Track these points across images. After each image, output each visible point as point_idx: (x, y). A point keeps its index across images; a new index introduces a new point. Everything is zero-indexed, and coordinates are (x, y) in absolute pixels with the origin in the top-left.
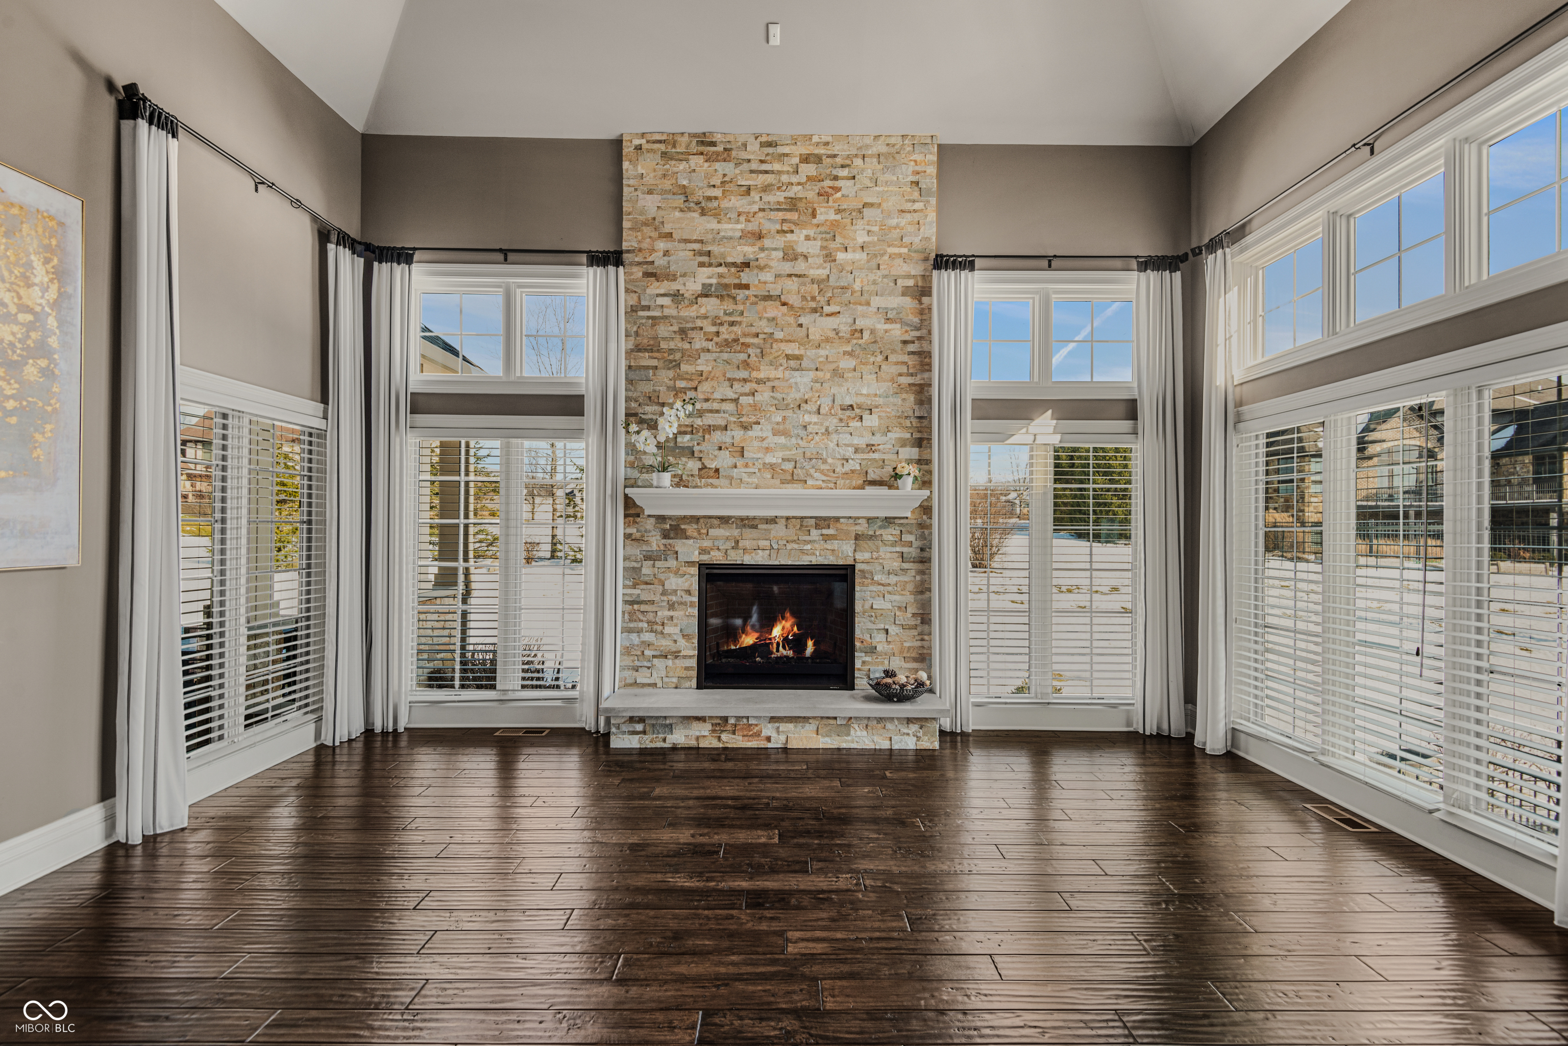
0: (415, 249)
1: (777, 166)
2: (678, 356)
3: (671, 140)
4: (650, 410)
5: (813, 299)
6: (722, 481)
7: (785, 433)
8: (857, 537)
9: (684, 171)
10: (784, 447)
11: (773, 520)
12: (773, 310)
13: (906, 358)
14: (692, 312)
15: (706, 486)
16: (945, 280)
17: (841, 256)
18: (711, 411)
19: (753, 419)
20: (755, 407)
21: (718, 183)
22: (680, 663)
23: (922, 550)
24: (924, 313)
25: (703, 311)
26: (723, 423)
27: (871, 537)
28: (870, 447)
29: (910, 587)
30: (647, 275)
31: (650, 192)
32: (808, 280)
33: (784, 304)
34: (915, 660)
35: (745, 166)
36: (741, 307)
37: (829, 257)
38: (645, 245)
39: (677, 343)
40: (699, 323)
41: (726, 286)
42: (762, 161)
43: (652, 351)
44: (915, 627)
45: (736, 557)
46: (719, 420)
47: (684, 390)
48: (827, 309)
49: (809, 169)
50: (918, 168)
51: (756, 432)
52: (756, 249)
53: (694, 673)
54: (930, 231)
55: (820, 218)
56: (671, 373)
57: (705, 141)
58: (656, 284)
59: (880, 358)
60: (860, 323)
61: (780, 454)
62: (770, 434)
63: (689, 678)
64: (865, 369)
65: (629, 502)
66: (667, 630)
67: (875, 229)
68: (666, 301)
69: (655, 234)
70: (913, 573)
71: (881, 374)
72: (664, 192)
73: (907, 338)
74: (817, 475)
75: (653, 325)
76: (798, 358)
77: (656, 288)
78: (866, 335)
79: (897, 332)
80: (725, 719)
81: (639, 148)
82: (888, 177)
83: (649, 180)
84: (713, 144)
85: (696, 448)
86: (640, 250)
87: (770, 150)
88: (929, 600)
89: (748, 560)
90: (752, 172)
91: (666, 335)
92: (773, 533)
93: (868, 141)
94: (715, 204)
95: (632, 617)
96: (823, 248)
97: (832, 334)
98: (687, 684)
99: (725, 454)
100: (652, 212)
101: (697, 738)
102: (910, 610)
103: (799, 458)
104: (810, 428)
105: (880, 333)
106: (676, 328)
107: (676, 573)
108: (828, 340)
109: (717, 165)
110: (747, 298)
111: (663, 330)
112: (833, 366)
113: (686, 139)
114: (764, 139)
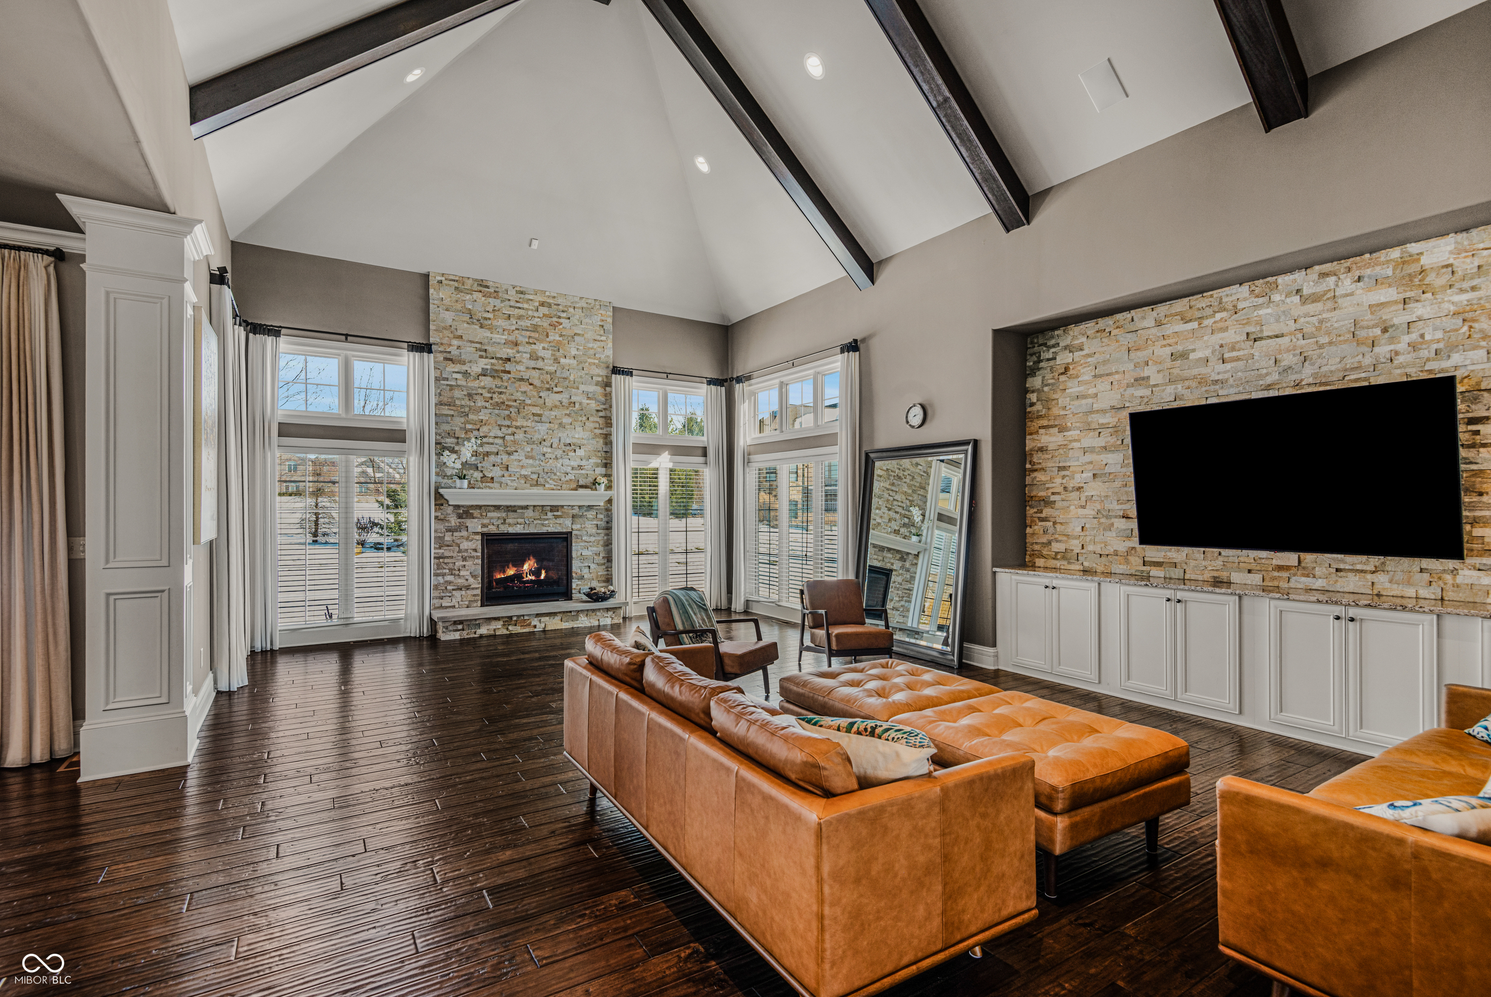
0: (281, 327)
1: (525, 306)
2: (467, 409)
3: (461, 280)
4: (450, 441)
5: (548, 383)
6: (496, 485)
7: (532, 458)
8: (573, 516)
9: (469, 300)
10: (532, 466)
11: (526, 507)
12: (525, 387)
13: (598, 419)
14: (476, 384)
15: (486, 487)
16: (616, 379)
17: (562, 360)
18: (488, 443)
19: (514, 449)
20: (514, 442)
21: (491, 310)
22: (470, 592)
23: (607, 522)
24: (608, 396)
25: (482, 384)
26: (496, 451)
27: (581, 516)
28: (580, 467)
29: (601, 543)
30: (446, 359)
31: (447, 310)
32: (544, 372)
33: (531, 384)
34: (604, 581)
35: (507, 303)
36: (506, 384)
37: (556, 361)
38: (445, 341)
39: (466, 402)
40: (480, 391)
41: (497, 371)
42: (517, 302)
43: (450, 405)
44: (604, 564)
45: (504, 529)
46: (493, 449)
47: (471, 430)
48: (555, 389)
49: (544, 310)
50: (603, 318)
51: (515, 456)
52: (514, 351)
53: (479, 598)
54: (609, 352)
55: (551, 338)
56: (463, 420)
57: (482, 284)
58: (453, 365)
59: (584, 418)
60: (574, 399)
61: (530, 470)
62: (524, 458)
63: (476, 601)
64: (577, 424)
65: (439, 496)
66: (462, 573)
67: (581, 348)
68: (459, 376)
69: (451, 336)
70: (603, 535)
71: (586, 427)
72: (457, 311)
73: (599, 408)
74: (551, 482)
75: (451, 390)
76: (540, 415)
77: (451, 368)
78: (577, 405)
79: (593, 405)
80: (511, 618)
81: (440, 282)
82: (587, 320)
83: (447, 302)
84: (487, 287)
85: (479, 465)
86: (442, 344)
87: (522, 296)
88: (611, 549)
89: (511, 530)
90: (511, 306)
91: (459, 396)
92: (526, 515)
93: (577, 299)
94: (490, 322)
95: (439, 566)
96: (552, 355)
97: (558, 404)
98: (475, 605)
99: (497, 469)
100: (450, 322)
101: (495, 630)
102: (602, 555)
103: (541, 472)
104: (547, 456)
105: (585, 405)
106: (465, 393)
107: (467, 539)
108: (556, 406)
109: (490, 300)
110: (509, 379)
111: (457, 393)
112: (559, 421)
113: (470, 281)
114: (518, 289)
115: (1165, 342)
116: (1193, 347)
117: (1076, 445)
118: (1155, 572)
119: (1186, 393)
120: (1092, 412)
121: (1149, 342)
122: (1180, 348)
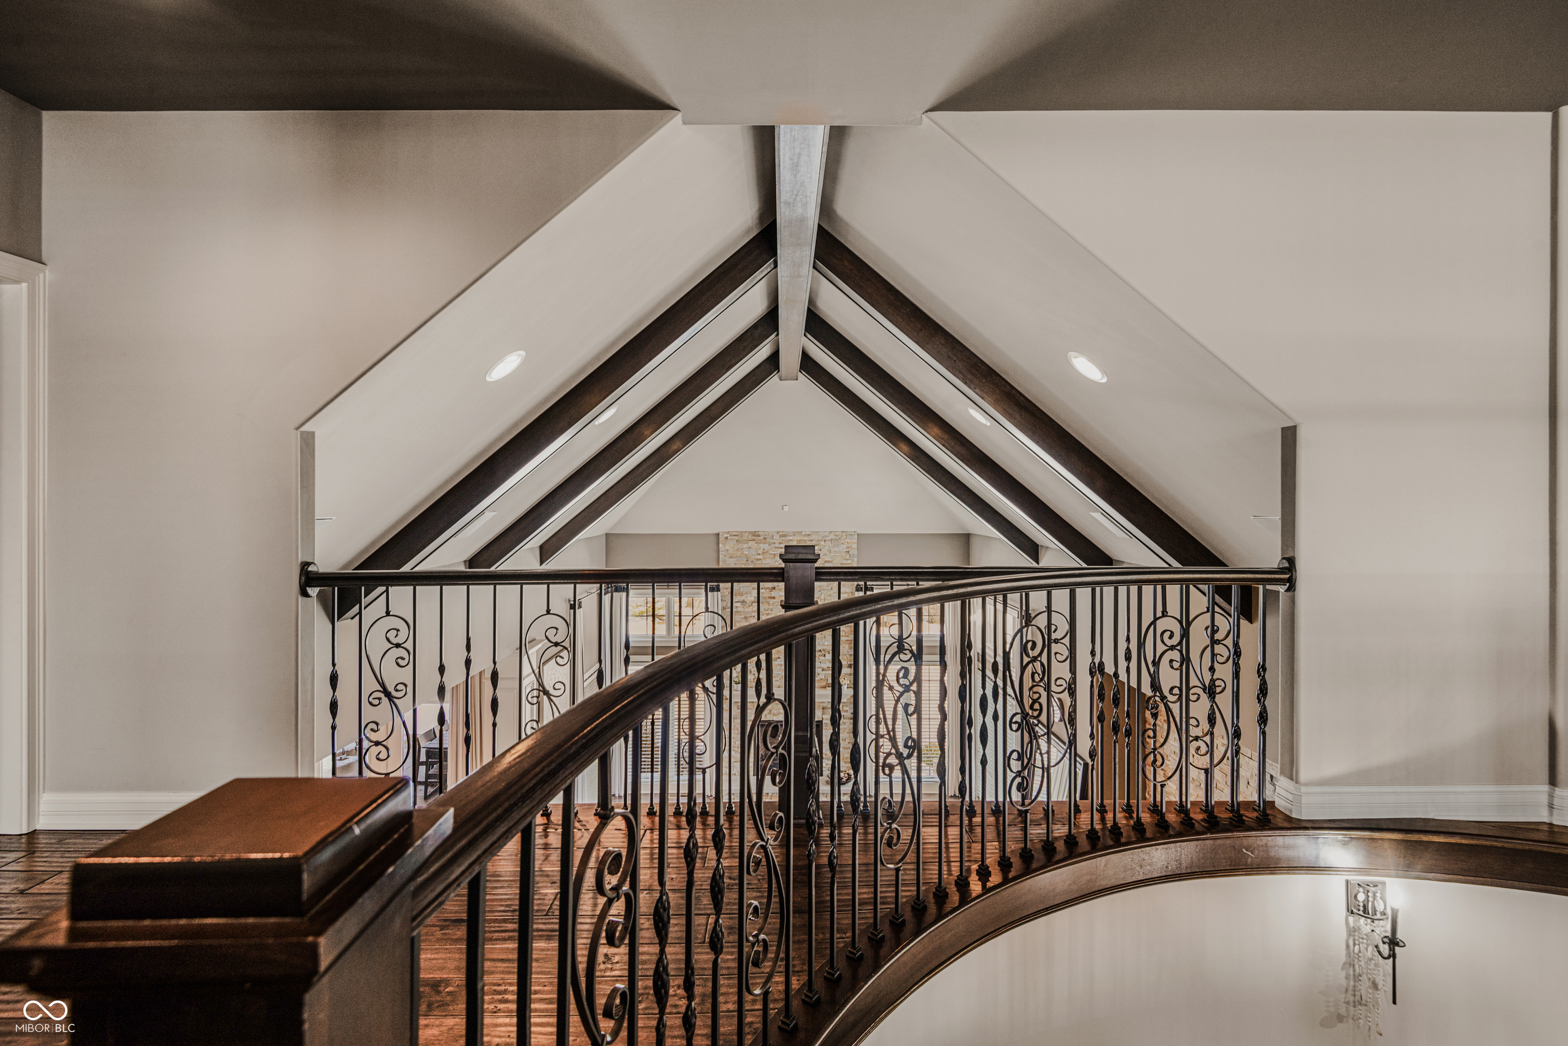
3: (740, 534)
8: (823, 708)
9: (746, 548)
14: (750, 609)
21: (761, 553)
25: (755, 609)
27: (830, 708)
31: (731, 557)
35: (773, 545)
36: (771, 607)
40: (753, 614)
41: (765, 598)
42: (780, 543)
50: (849, 545)
51: (779, 661)
57: (755, 534)
68: (739, 605)
70: (848, 724)
72: (737, 557)
81: (727, 538)
82: (835, 549)
83: (731, 551)
84: (759, 536)
87: (784, 538)
90: (776, 547)
91: (739, 619)
93: (827, 534)
94: (760, 562)
102: (847, 741)
106: (743, 616)
109: (761, 545)
110: (774, 603)
111: (737, 618)
113: (747, 533)
114: (781, 533)
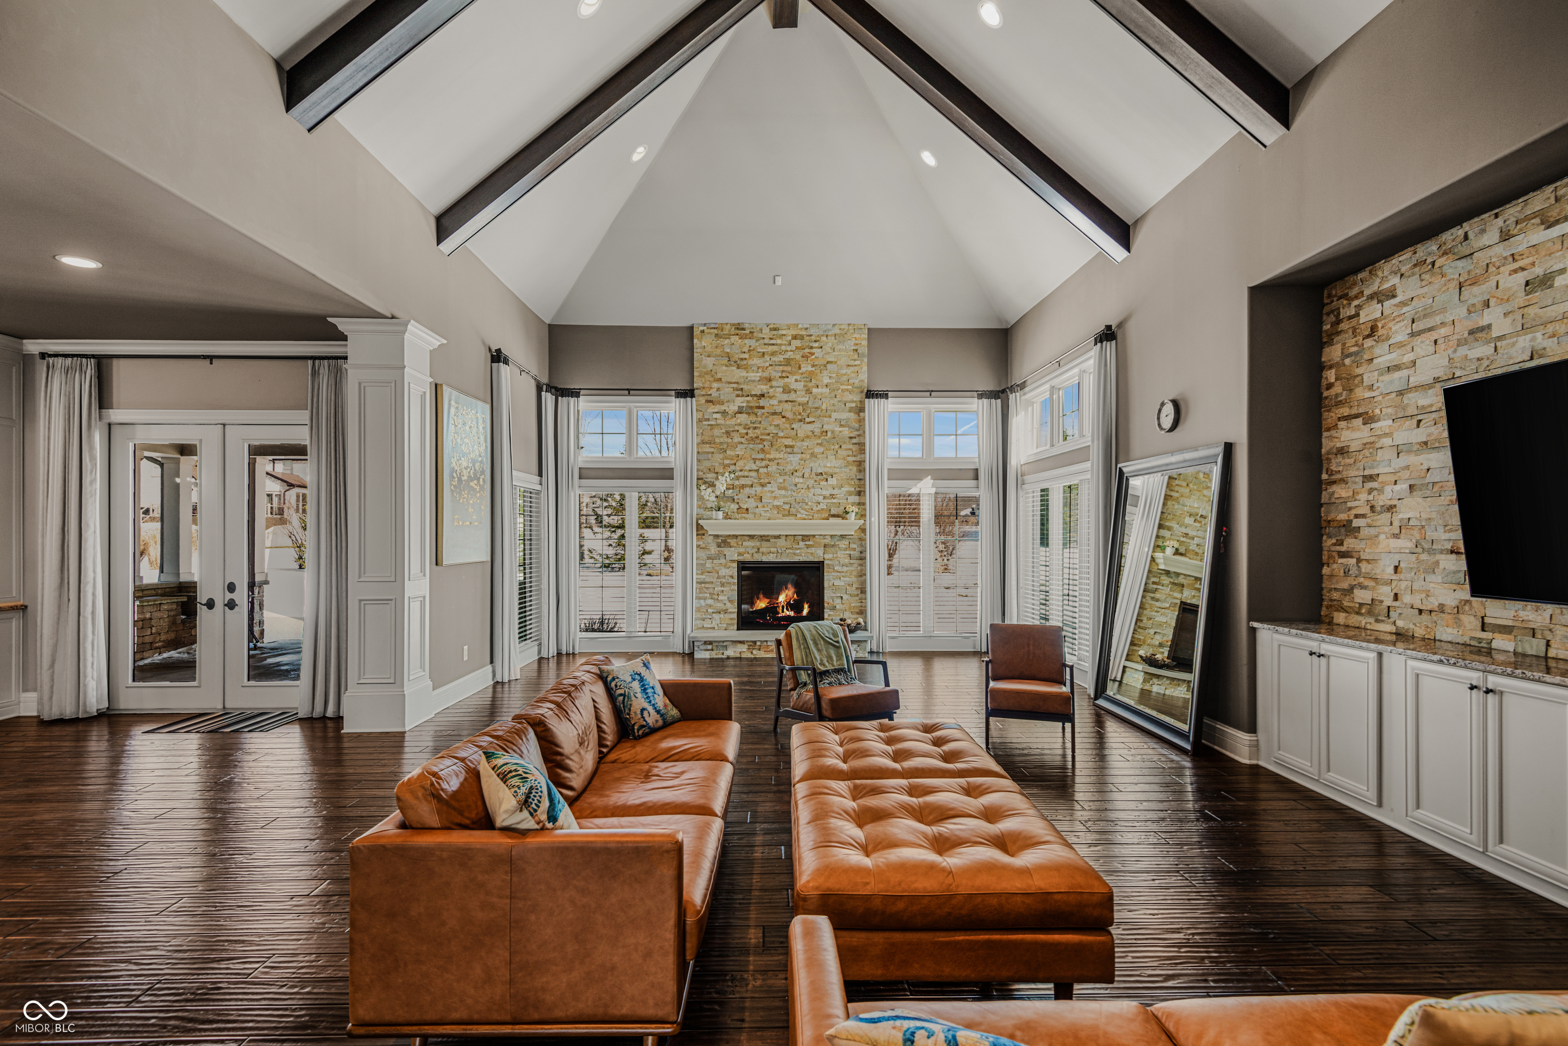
0: (580, 389)
1: (779, 341)
2: (725, 446)
3: (719, 327)
4: (710, 477)
5: (800, 414)
6: (750, 515)
7: (785, 489)
8: (825, 546)
9: (728, 344)
10: (785, 496)
11: (778, 537)
12: (778, 420)
13: (851, 446)
14: (733, 422)
15: (742, 518)
16: (872, 404)
17: (815, 390)
18: (744, 477)
19: (767, 481)
20: (768, 474)
21: (746, 350)
22: (727, 616)
23: (861, 552)
24: (861, 421)
25: (739, 421)
26: (750, 483)
27: (833, 546)
28: (832, 496)
29: (855, 573)
30: (708, 401)
31: (709, 356)
32: (797, 404)
33: (783, 417)
34: (858, 613)
35: (762, 341)
36: (760, 419)
37: (809, 391)
38: (706, 385)
39: (725, 439)
40: (737, 428)
41: (751, 407)
42: (771, 339)
43: (710, 443)
44: (857, 595)
45: (758, 558)
46: (748, 481)
47: (728, 465)
48: (807, 420)
49: (797, 343)
50: (857, 342)
51: (769, 487)
52: (768, 387)
53: (736, 622)
54: (864, 376)
55: (803, 369)
56: (721, 456)
57: (739, 327)
58: (713, 406)
59: (837, 447)
60: (826, 428)
61: (782, 500)
62: (776, 489)
63: (732, 624)
64: (829, 453)
65: (699, 527)
66: (720, 598)
67: (834, 375)
68: (718, 416)
69: (712, 379)
70: (856, 565)
71: (838, 455)
72: (716, 356)
73: (852, 435)
74: (802, 511)
75: (711, 429)
76: (792, 447)
77: (712, 408)
78: (829, 434)
79: (846, 432)
80: (755, 642)
81: (703, 332)
82: (841, 347)
83: (708, 349)
84: (743, 329)
85: (736, 497)
86: (704, 388)
87: (775, 332)
88: (865, 581)
89: (765, 559)
90: (765, 344)
91: (718, 434)
92: (778, 544)
93: (830, 327)
94: (745, 362)
95: (701, 591)
96: (805, 386)
97: (810, 434)
98: (732, 628)
99: (751, 500)
100: (710, 367)
101: (740, 653)
102: (855, 586)
103: (793, 502)
104: (799, 486)
105: (837, 433)
106: (724, 431)
107: (725, 566)
108: (808, 437)
109: (746, 341)
110: (763, 414)
111: (717, 432)
112: (811, 451)
113: (729, 326)
114: (772, 326)
115: (1516, 265)
116: (1561, 266)
117: (1387, 441)
118: (1502, 643)
119: (1550, 344)
120: (1409, 390)
121: (1492, 269)
122: (1538, 271)
